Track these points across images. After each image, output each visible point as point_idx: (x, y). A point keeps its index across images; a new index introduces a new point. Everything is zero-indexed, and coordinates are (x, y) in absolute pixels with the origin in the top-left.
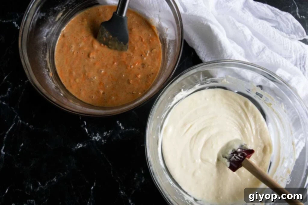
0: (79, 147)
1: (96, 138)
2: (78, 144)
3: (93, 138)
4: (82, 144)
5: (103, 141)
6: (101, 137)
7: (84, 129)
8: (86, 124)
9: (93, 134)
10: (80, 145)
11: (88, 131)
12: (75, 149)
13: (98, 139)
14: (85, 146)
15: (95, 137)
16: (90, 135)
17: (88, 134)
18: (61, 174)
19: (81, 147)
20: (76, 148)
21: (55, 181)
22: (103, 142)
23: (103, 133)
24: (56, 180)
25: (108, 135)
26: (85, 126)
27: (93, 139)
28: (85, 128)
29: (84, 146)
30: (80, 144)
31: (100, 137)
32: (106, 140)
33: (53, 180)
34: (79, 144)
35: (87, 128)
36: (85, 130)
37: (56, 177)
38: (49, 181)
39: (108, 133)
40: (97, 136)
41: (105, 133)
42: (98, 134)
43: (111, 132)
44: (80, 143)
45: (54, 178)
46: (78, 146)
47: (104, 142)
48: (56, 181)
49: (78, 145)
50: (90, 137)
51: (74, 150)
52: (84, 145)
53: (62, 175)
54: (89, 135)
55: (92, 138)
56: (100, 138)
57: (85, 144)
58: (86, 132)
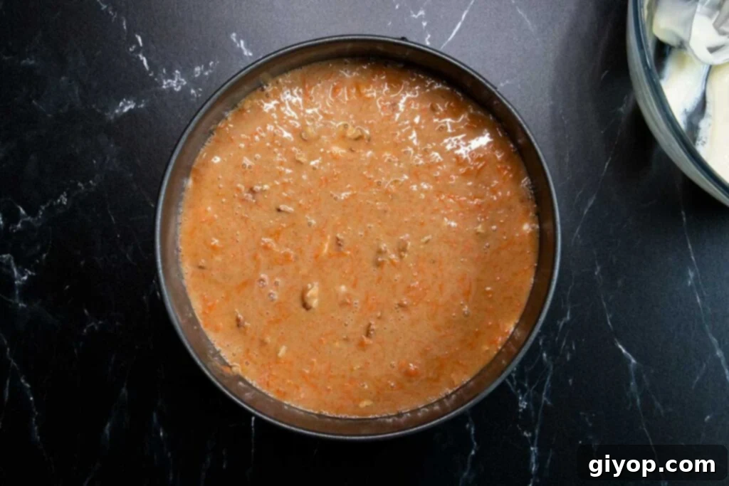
0: (126, 109)
1: (174, 83)
2: (122, 101)
3: (165, 83)
4: (134, 101)
5: (193, 91)
6: (186, 80)
7: (138, 57)
8: (141, 44)
9: (164, 71)
10: (127, 105)
11: (149, 63)
12: (116, 114)
13: (177, 86)
14: (142, 106)
15: (169, 81)
16: (156, 75)
17: (150, 72)
18: (80, 184)
19: (130, 110)
20: (117, 111)
21: (65, 203)
22: (193, 96)
23: (193, 68)
24: (66, 200)
25: (207, 73)
26: (138, 50)
27: (164, 87)
28: (141, 56)
29: (139, 107)
30: (129, 102)
31: (183, 80)
32: (200, 90)
33: (59, 201)
34: (124, 100)
35: (144, 55)
36: (142, 61)
37: (65, 193)
38: (48, 204)
39: (207, 67)
40: (176, 79)
41: (198, 69)
42: (177, 72)
43: (214, 64)
44: (128, 99)
45: (62, 196)
46: (123, 108)
47: (196, 95)
48: (67, 202)
49: (121, 104)
50: (156, 79)
51: (112, 118)
52: (138, 102)
53: (83, 188)
54: (151, 75)
55: (162, 84)
56: (185, 83)
57: (143, 101)
58: (144, 66)
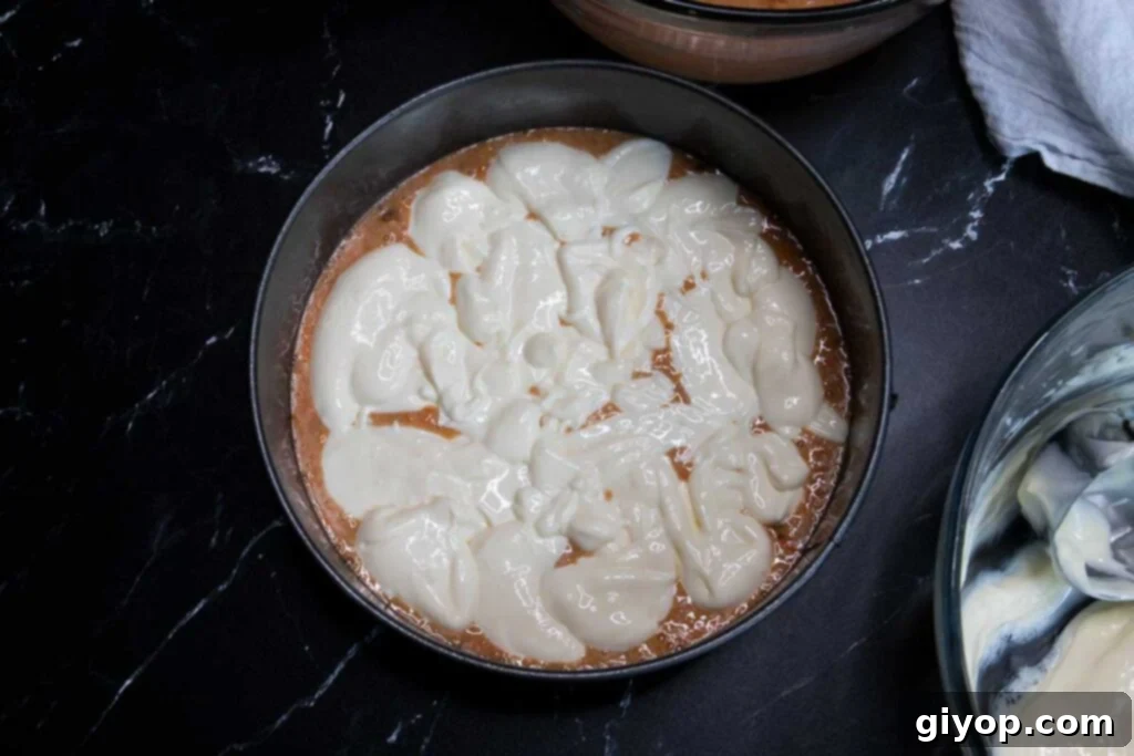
0: (263, 169)
2: (267, 156)
4: (281, 167)
7: (325, 118)
8: (340, 104)
10: (270, 165)
11: (332, 132)
12: (246, 167)
14: (286, 177)
17: (326, 143)
18: (138, 223)
19: (267, 174)
20: (251, 164)
21: (102, 234)
24: (106, 231)
26: (331, 108)
28: (328, 118)
29: (281, 176)
30: (274, 163)
33: (97, 227)
34: (270, 157)
35: (333, 119)
36: (325, 125)
37: (112, 222)
38: (80, 223)
44: (274, 159)
45: (105, 224)
46: (261, 164)
48: (105, 236)
49: (262, 159)
51: (239, 168)
52: (284, 170)
53: (138, 230)
54: (325, 147)
57: (292, 172)
58: (323, 132)
